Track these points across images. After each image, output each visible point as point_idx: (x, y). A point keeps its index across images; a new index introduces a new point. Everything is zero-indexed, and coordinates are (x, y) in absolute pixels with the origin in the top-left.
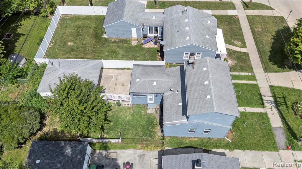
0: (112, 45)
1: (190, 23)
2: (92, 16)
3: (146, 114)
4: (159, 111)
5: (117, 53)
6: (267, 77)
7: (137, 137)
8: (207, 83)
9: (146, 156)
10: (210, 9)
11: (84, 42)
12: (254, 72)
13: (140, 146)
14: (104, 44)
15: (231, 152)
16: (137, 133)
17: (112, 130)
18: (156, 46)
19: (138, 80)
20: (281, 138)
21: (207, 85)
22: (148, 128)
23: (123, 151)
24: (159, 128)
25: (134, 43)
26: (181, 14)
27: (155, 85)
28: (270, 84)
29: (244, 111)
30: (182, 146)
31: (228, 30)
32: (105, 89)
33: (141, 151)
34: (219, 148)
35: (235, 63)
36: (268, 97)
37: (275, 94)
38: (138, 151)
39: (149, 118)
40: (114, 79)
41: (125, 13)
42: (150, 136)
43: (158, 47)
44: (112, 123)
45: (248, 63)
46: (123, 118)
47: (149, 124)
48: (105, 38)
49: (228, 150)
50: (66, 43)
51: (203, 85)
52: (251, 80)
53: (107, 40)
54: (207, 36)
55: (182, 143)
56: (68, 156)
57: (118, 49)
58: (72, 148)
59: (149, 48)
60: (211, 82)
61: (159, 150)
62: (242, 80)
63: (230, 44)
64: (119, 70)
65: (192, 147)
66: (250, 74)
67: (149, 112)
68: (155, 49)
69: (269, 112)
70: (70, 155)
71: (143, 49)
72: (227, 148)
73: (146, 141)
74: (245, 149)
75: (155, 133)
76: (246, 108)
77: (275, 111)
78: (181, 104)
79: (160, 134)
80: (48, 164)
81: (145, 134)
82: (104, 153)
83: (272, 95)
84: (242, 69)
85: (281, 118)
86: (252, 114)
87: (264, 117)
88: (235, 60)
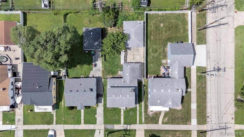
0: (162, 49)
1: (167, 93)
2: (187, 32)
3: (118, 71)
4: (120, 76)
5: (156, 52)
6: (141, 130)
7: (107, 68)
8: (121, 96)
9: (100, 72)
10: (197, 108)
11: (164, 33)
12: (145, 124)
13: (103, 69)
14: (162, 44)
15: (102, 105)
16: (109, 68)
17: (110, 57)
18: (162, 74)
19: (129, 67)
20: (109, 127)
21: (120, 96)
22: (111, 72)
23: (101, 62)
24: (112, 77)
25: (164, 61)
26: (177, 88)
27: (126, 74)
28: (137, 130)
29: (122, 114)
30: (104, 86)
31: (177, 116)
32: (131, 50)
33: (101, 70)
34: (104, 101)
35: (150, 116)
36: (129, 127)
37: (131, 131)
38: (101, 68)
39: (116, 72)
40: (137, 54)
41: (178, 55)
42: (108, 73)
43: (161, 75)
44: (113, 56)
45: (150, 123)
46: (116, 61)
47: (113, 72)
48: (167, 44)
49: (103, 104)
50: (162, 22)
51: (120, 95)
52: (139, 121)
53: (165, 45)
54: (159, 101)
55: (105, 86)
56: (94, 44)
57: (158, 53)
58: (98, 44)
59: (160, 70)
60: (121, 98)
61: (102, 77)
62: (139, 117)
63: (164, 116)
64: (143, 56)
65: (104, 90)
66: (143, 122)
67: (119, 72)
68: (160, 74)
69: (122, 125)
70: (95, 44)
71: (159, 67)
72: (104, 104)
73: (105, 71)
74: (104, 111)
75: (109, 75)
76: (123, 116)
77: (122, 128)
78: (116, 86)
79: (109, 77)
80: (91, 38)
81: (108, 71)
82: (100, 55)
83: (131, 129)
84: (146, 119)
85: (119, 130)
86: (120, 117)
87: (119, 122)
88: (152, 116)
